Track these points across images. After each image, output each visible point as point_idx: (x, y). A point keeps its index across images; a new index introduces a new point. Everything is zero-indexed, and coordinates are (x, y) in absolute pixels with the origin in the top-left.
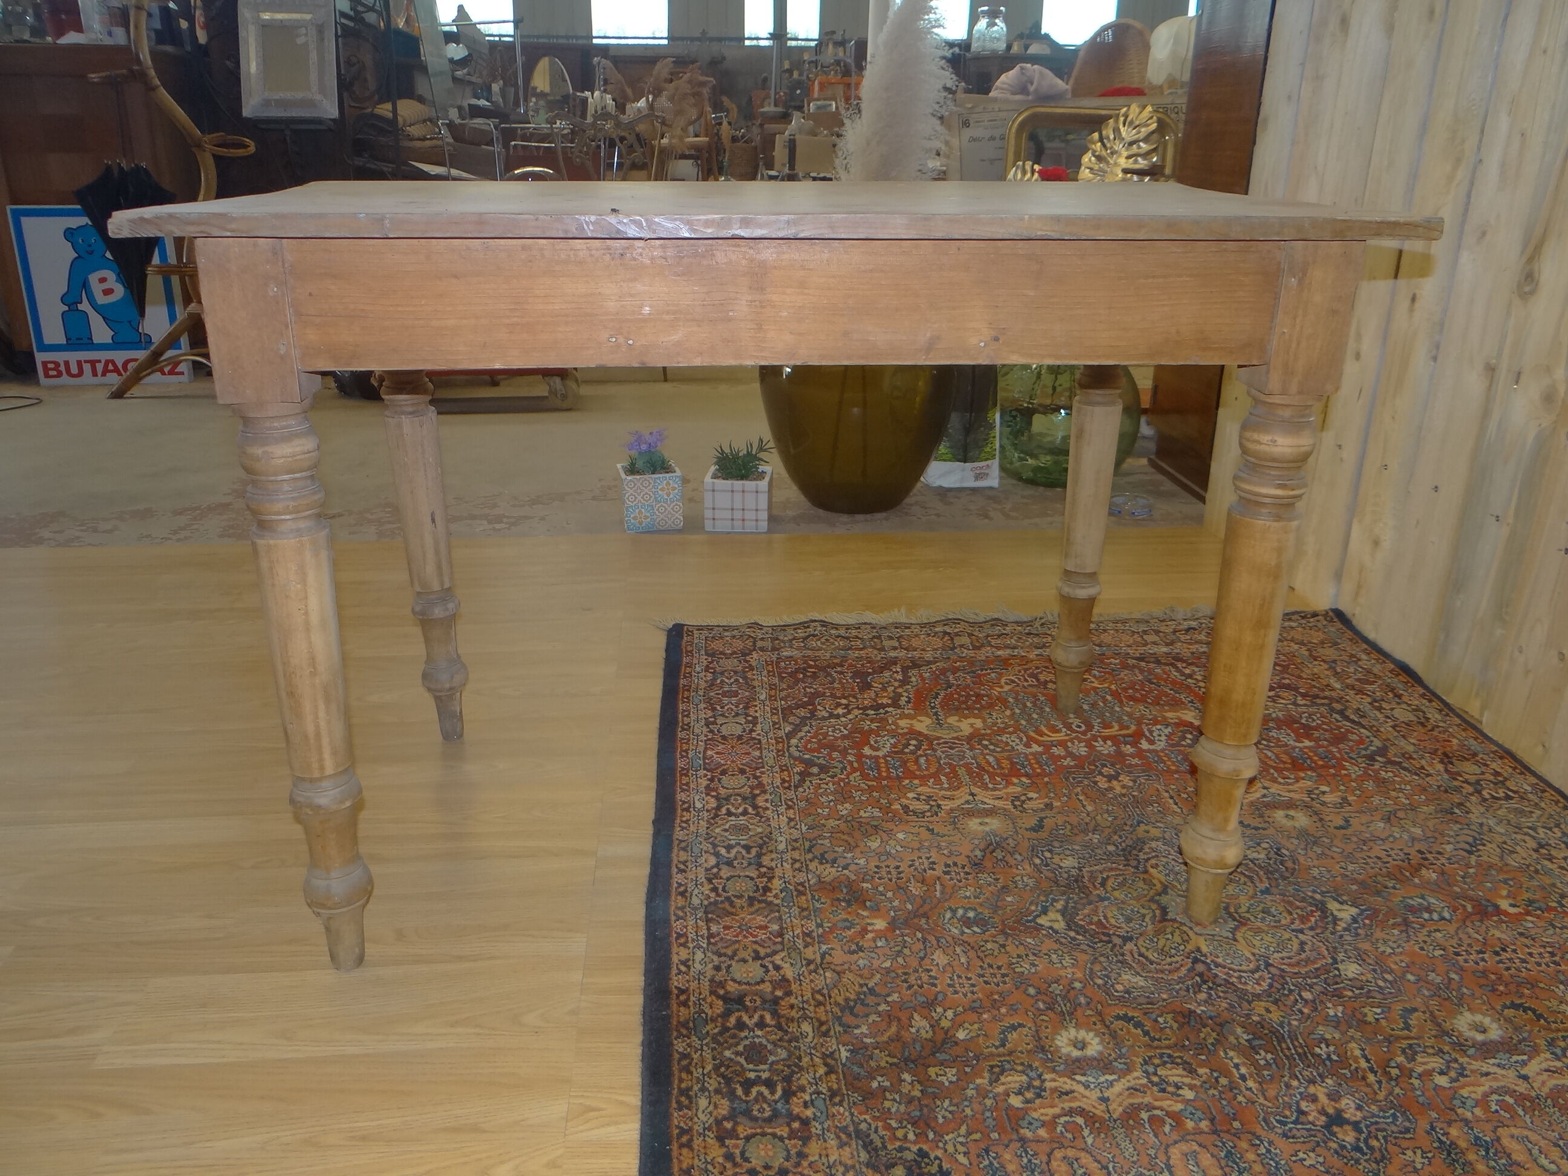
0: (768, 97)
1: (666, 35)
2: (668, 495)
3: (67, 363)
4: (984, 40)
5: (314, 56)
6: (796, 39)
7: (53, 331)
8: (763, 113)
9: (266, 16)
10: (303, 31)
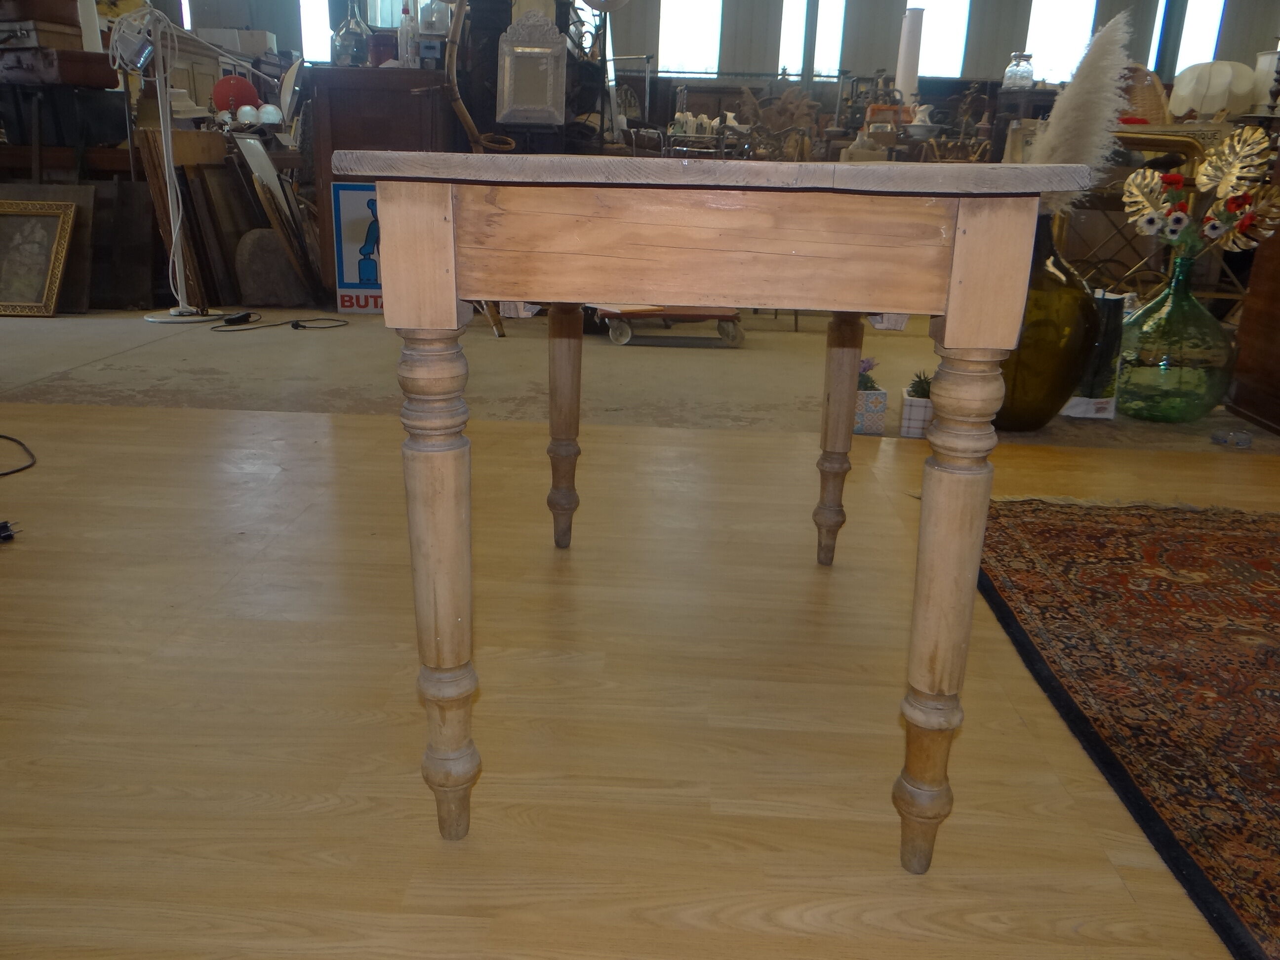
0: (831, 119)
1: (716, 70)
2: (876, 407)
3: (358, 297)
4: (1015, 78)
5: (550, 79)
6: (820, 76)
7: (351, 274)
8: (828, 133)
9: (519, 50)
10: (545, 61)
